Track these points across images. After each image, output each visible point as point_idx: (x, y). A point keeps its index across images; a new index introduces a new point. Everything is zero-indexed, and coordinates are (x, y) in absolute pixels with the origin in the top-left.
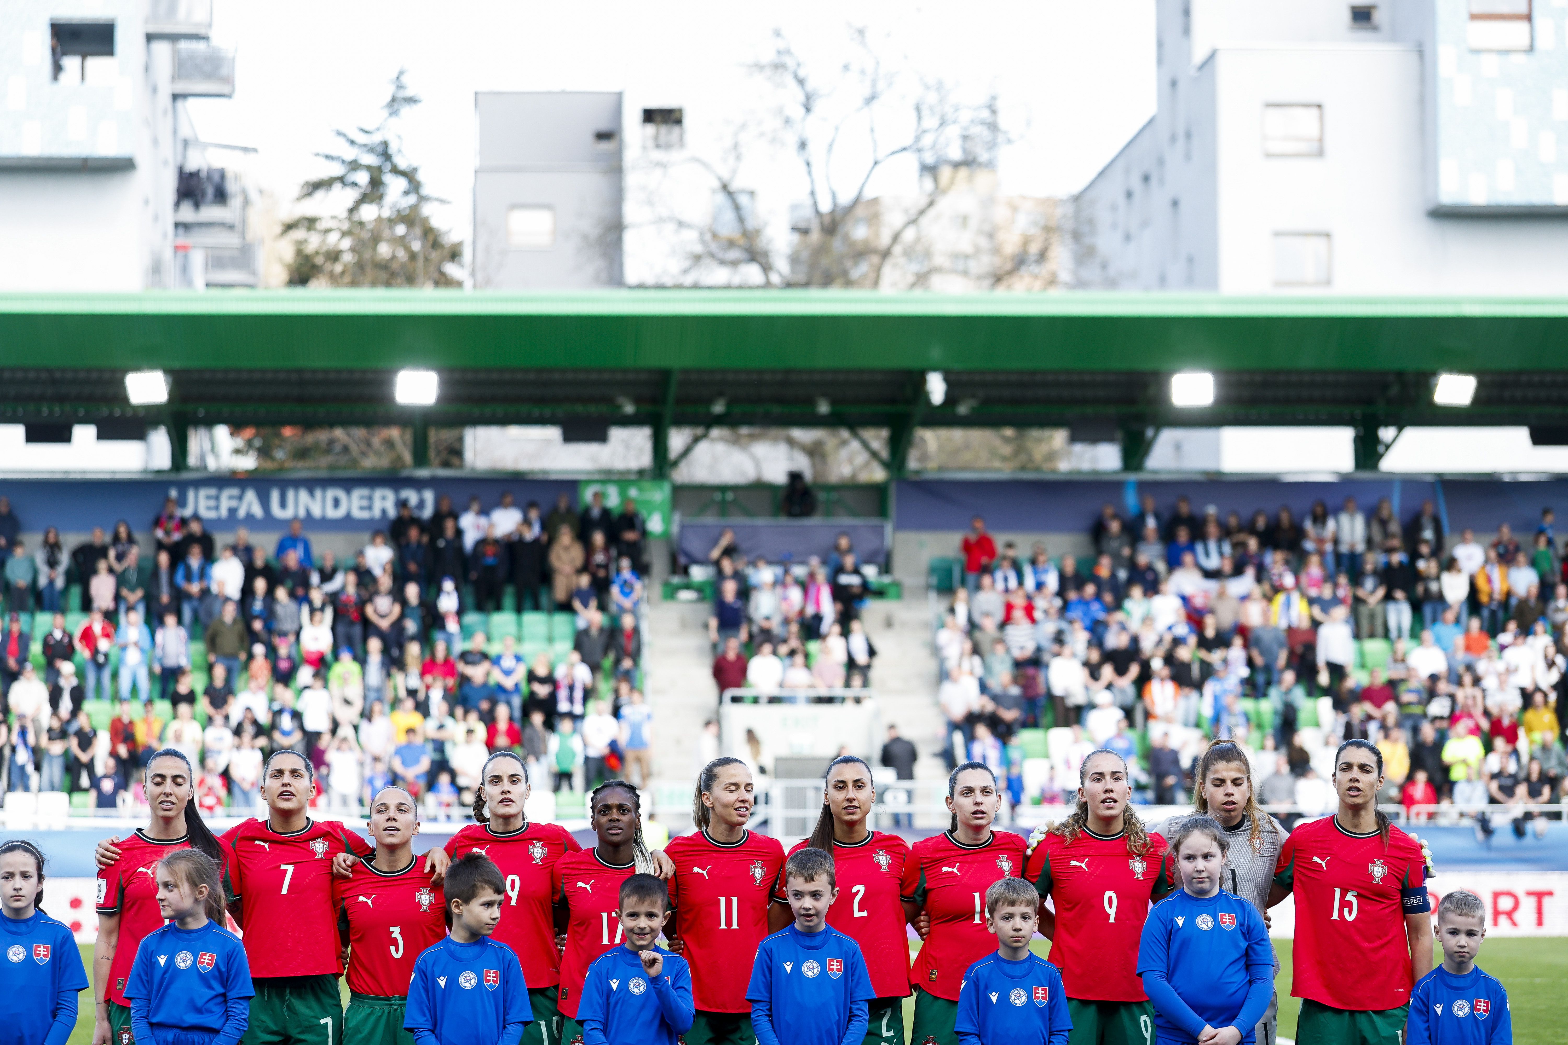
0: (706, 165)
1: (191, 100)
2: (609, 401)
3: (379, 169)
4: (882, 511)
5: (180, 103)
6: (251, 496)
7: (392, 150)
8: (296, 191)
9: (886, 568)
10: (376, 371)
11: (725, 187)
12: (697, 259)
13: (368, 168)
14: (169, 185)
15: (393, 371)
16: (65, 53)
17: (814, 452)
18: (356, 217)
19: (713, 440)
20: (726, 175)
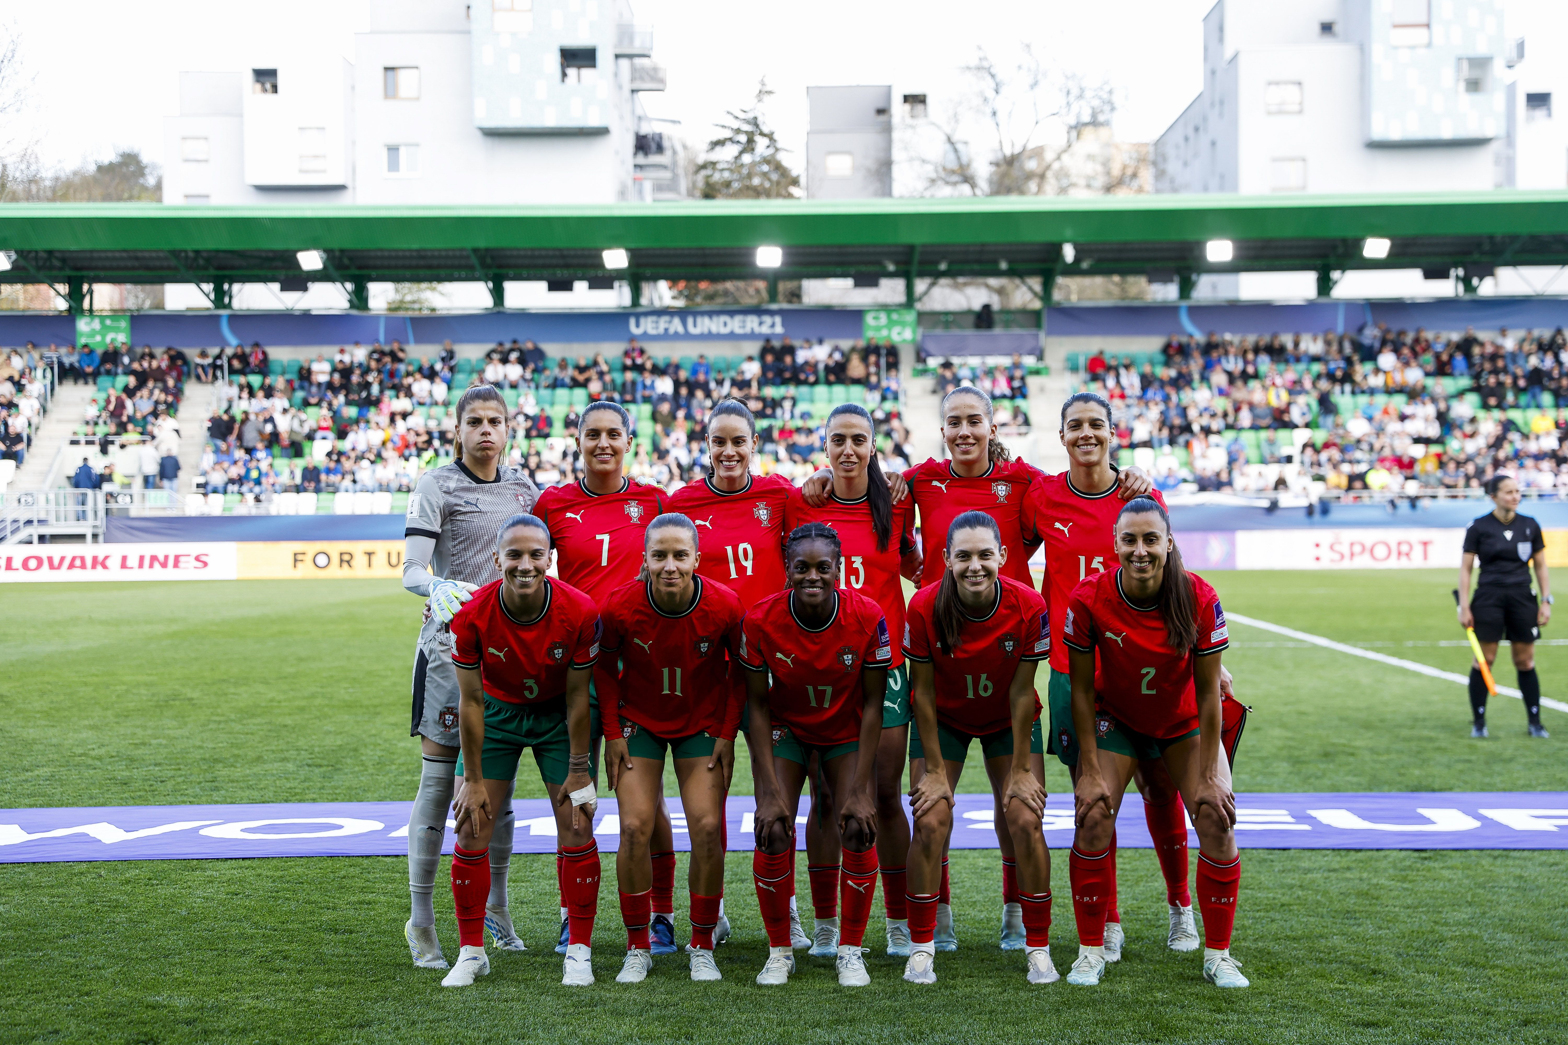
0: (939, 127)
1: (641, 93)
2: (880, 263)
3: (752, 133)
4: (1038, 325)
5: (635, 95)
6: (677, 321)
7: (760, 121)
8: (705, 146)
9: (1040, 358)
10: (748, 248)
11: (949, 140)
12: (933, 181)
13: (746, 132)
14: (630, 143)
15: (754, 248)
16: (568, 66)
17: (1001, 292)
18: (739, 162)
19: (942, 286)
20: (949, 131)
